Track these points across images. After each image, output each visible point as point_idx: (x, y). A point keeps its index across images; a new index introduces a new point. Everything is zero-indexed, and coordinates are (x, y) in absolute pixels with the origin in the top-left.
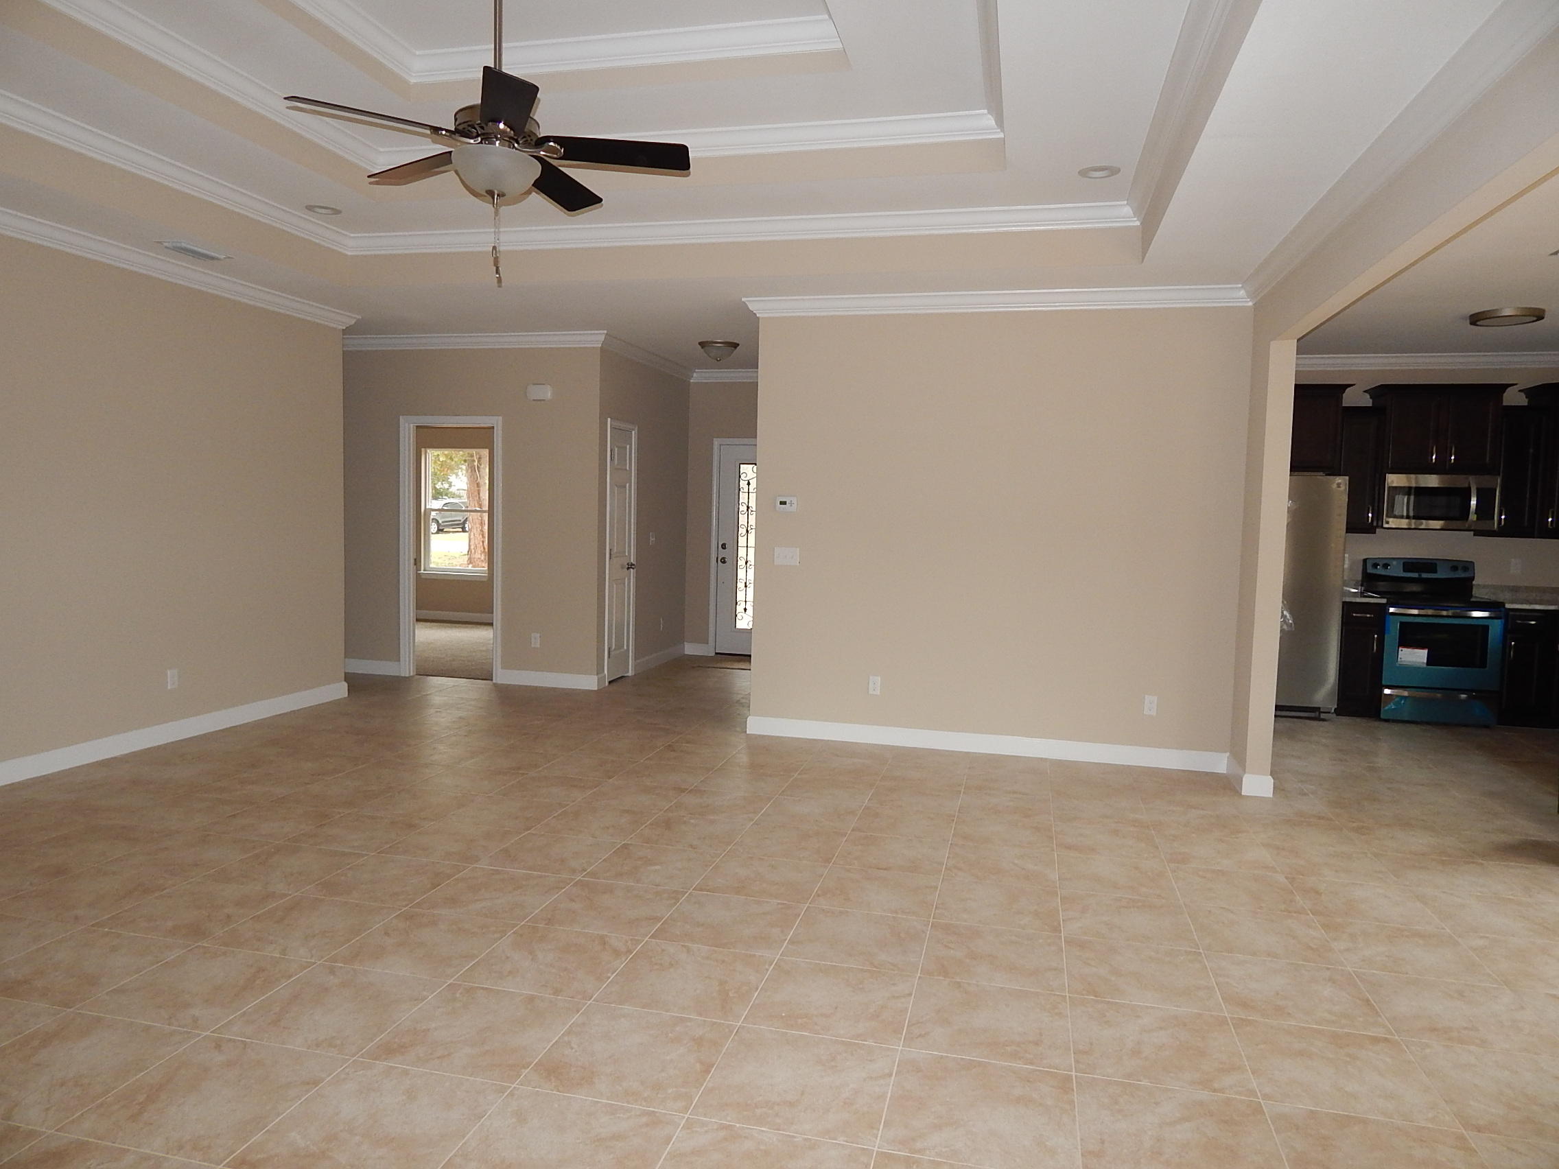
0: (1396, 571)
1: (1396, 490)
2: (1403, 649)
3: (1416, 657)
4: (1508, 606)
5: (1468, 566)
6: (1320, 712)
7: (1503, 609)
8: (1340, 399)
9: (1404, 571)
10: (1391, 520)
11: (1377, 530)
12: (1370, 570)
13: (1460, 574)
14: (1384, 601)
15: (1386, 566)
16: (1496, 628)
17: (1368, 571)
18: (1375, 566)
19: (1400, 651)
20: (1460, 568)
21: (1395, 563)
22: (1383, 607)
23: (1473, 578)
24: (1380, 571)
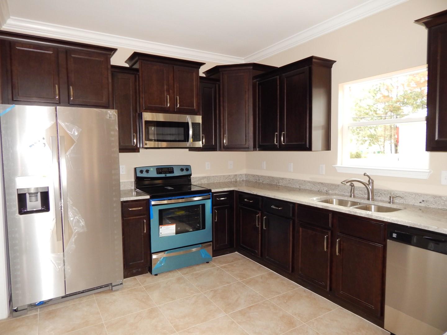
0: (153, 174)
1: (148, 123)
2: (162, 227)
3: (169, 230)
4: (213, 191)
5: (188, 168)
6: (112, 286)
7: (211, 193)
8: (108, 61)
9: (157, 174)
10: (147, 142)
11: (141, 150)
12: (139, 175)
13: (185, 173)
14: (148, 197)
15: (147, 171)
16: (208, 204)
17: (138, 175)
18: (141, 172)
19: (160, 229)
20: (185, 169)
21: (152, 169)
22: (148, 201)
23: (191, 175)
24: (145, 175)
